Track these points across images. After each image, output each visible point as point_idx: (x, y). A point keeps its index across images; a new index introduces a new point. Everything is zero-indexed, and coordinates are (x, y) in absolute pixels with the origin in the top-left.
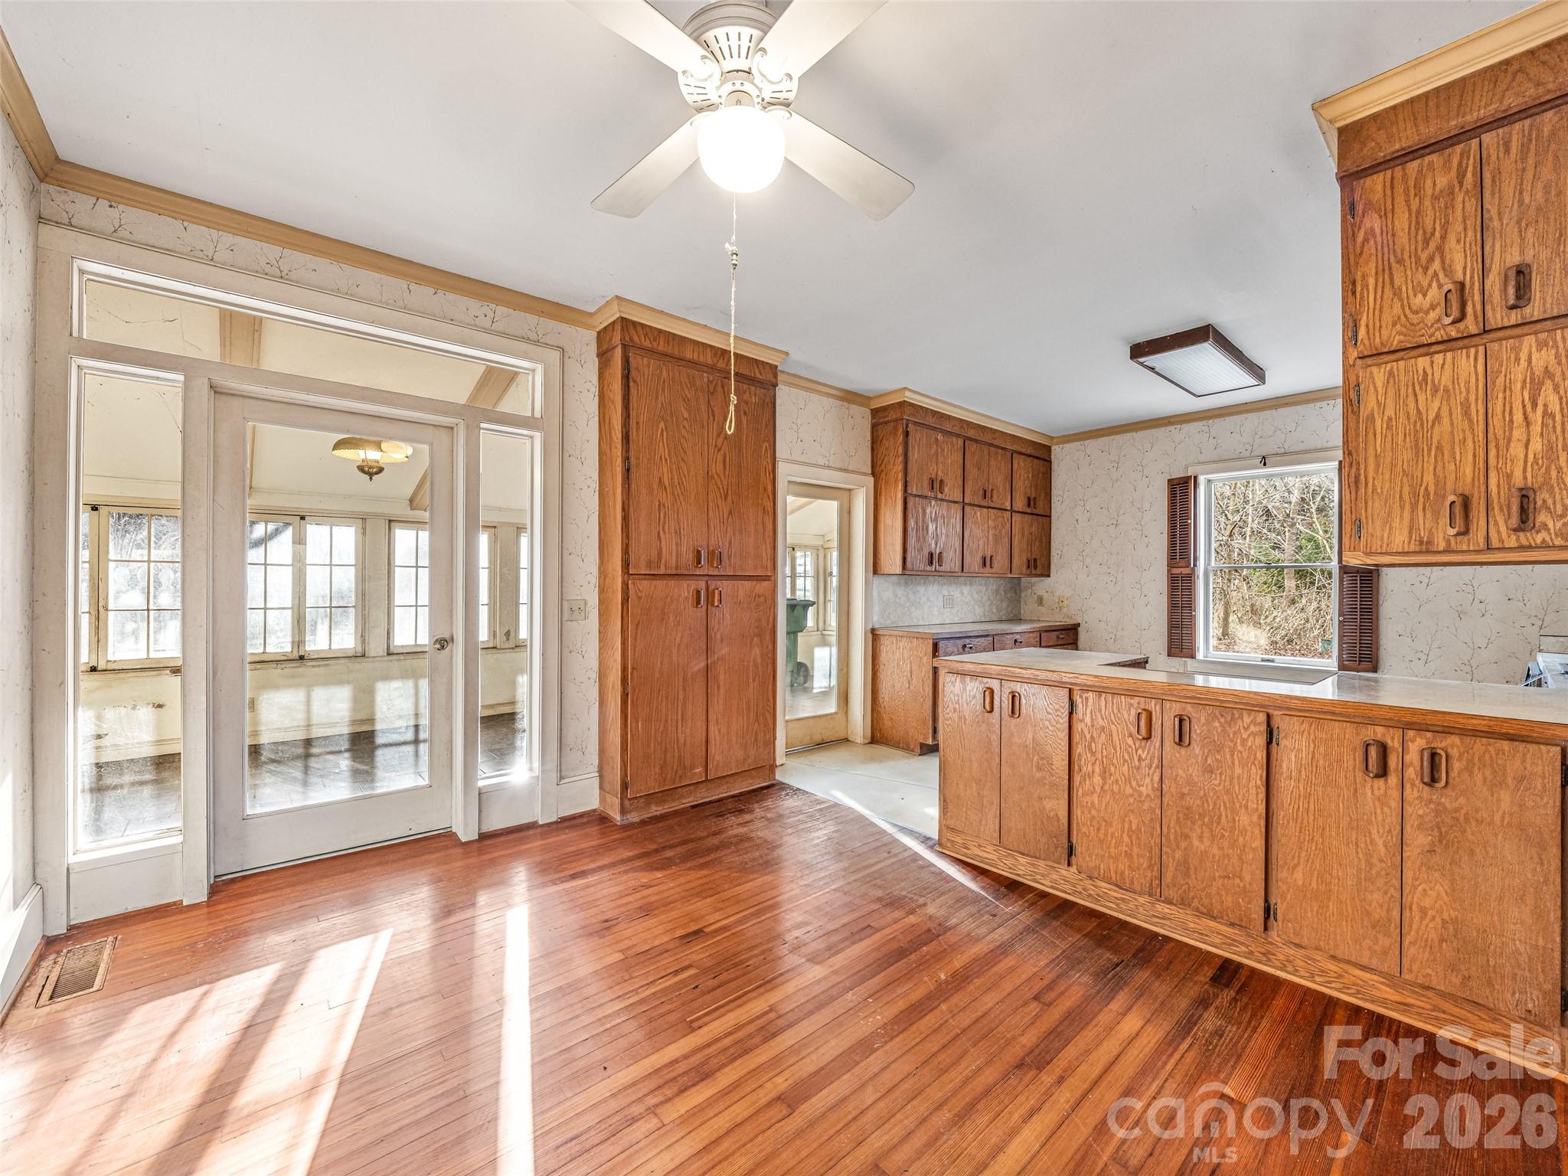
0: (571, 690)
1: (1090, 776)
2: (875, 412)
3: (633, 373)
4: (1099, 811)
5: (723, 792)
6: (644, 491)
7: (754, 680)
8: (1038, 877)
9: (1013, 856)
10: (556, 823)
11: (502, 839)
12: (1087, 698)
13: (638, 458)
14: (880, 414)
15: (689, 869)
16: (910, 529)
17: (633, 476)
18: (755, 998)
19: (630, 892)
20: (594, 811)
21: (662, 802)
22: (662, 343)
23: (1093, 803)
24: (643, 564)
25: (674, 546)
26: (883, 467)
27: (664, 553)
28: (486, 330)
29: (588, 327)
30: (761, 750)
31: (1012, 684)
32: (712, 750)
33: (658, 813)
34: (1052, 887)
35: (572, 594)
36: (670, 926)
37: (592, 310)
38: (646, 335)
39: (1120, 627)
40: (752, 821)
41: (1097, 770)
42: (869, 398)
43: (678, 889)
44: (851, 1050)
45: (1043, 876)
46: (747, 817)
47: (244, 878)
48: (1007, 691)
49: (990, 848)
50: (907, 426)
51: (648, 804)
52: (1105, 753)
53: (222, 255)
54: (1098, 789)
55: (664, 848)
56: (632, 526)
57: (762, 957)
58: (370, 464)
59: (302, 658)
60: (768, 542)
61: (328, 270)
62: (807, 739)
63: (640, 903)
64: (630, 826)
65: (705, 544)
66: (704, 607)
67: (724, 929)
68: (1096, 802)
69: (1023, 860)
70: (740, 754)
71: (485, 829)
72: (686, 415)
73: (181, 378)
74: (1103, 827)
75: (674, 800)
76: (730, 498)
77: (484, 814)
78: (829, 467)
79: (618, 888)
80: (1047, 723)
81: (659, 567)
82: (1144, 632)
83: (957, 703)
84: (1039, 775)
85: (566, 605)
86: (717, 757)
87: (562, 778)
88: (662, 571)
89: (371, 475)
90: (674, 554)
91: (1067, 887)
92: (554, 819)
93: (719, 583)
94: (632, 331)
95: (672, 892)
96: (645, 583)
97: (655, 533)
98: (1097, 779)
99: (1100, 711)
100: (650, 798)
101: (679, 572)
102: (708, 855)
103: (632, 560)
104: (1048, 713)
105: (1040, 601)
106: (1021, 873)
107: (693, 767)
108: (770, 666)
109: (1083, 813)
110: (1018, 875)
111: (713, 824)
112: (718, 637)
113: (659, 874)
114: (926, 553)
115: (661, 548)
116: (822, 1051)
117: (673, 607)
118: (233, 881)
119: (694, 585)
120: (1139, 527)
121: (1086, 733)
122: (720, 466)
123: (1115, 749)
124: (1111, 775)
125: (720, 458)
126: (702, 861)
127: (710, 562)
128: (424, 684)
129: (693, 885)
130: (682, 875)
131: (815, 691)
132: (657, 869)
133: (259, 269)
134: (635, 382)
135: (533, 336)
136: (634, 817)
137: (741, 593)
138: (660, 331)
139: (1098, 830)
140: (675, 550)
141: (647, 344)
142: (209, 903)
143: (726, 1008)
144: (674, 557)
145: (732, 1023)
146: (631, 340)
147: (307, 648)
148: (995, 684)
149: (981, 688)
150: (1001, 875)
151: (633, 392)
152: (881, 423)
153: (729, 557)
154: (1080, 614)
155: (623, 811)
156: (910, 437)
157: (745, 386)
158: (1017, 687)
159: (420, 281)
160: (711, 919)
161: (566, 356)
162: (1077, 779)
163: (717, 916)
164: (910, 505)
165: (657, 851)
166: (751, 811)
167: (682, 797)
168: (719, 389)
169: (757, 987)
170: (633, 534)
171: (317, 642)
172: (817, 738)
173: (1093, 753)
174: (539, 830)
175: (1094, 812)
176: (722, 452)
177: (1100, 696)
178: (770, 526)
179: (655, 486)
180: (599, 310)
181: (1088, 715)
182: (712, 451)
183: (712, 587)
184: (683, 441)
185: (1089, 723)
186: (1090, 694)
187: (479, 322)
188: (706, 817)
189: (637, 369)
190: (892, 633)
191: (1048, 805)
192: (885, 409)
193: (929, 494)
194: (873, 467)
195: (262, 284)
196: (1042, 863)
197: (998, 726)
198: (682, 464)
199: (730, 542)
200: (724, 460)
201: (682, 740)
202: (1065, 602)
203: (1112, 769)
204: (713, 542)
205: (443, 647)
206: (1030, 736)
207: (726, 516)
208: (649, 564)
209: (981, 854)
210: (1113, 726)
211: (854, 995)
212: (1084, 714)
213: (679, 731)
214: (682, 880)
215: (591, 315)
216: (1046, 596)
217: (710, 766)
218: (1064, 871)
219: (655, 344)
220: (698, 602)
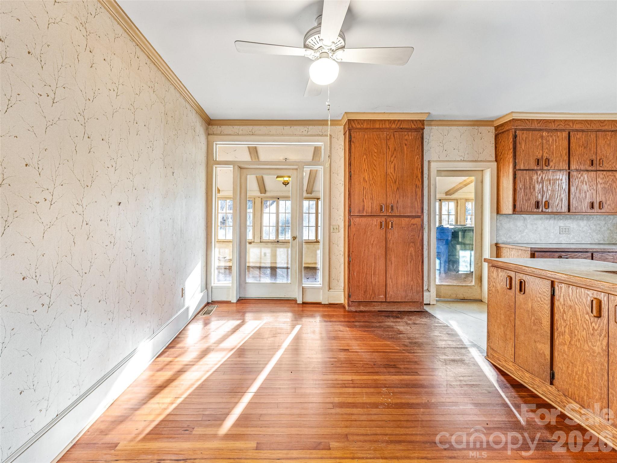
0: (333, 258)
1: (563, 334)
2: (497, 128)
3: (353, 139)
4: (568, 356)
5: (395, 308)
6: (357, 184)
7: (411, 262)
8: (535, 386)
9: (522, 371)
10: (328, 304)
11: (310, 305)
12: (561, 287)
13: (354, 171)
14: (500, 128)
15: (359, 330)
16: (518, 189)
17: (352, 178)
18: (349, 375)
19: (334, 331)
20: (342, 304)
21: (366, 306)
22: (365, 125)
23: (564, 350)
24: (357, 210)
25: (370, 204)
26: (502, 156)
27: (365, 207)
28: (305, 136)
29: (340, 125)
30: (415, 294)
31: (521, 275)
32: (388, 289)
33: (363, 310)
34: (542, 394)
35: (333, 223)
36: (339, 345)
37: (340, 119)
38: (358, 123)
40: (400, 322)
41: (567, 331)
42: (493, 121)
43: (351, 335)
44: (370, 404)
45: (538, 386)
46: (398, 320)
47: (245, 299)
48: (518, 279)
49: (511, 364)
50: (515, 132)
51: (359, 305)
52: (571, 322)
53: (241, 132)
54: (568, 343)
55: (356, 322)
56: (352, 197)
57: (362, 365)
58: (285, 182)
59: (278, 242)
60: (418, 200)
61: (264, 129)
62: (454, 296)
63: (335, 335)
64: (351, 312)
65: (385, 203)
66: (384, 229)
67: (356, 352)
68: (566, 350)
69: (527, 375)
70: (403, 294)
71: (304, 301)
72: (376, 151)
73: (232, 166)
74: (570, 366)
75: (371, 306)
76: (397, 183)
77: (304, 296)
78: (464, 161)
79: (331, 329)
80: (539, 299)
81: (363, 212)
83: (495, 282)
84: (534, 328)
85: (331, 227)
86: (391, 293)
87: (330, 289)
88: (365, 214)
89: (286, 185)
90: (370, 207)
91: (551, 397)
92: (327, 303)
93: (392, 219)
94: (352, 123)
95: (348, 335)
96: (358, 219)
97: (361, 200)
98: (567, 336)
99: (569, 296)
100: (360, 303)
101: (372, 215)
102: (371, 328)
103: (352, 210)
104: (540, 293)
106: (526, 381)
107: (379, 295)
108: (420, 257)
109: (558, 355)
110: (525, 382)
111: (381, 319)
112: (392, 242)
113: (348, 329)
114: (533, 202)
115: (364, 205)
116: (358, 399)
117: (369, 228)
118: (243, 299)
119: (379, 220)
121: (561, 307)
122: (392, 170)
123: (578, 320)
124: (575, 335)
125: (392, 166)
126: (367, 329)
127: (387, 210)
128: (290, 250)
129: (357, 336)
130: (355, 332)
131: (460, 272)
132: (348, 327)
133: (248, 134)
134: (353, 142)
135: (321, 134)
136: (353, 309)
137: (403, 223)
138: (364, 120)
139: (568, 367)
140: (370, 206)
141: (359, 126)
142: (236, 303)
143: (337, 374)
144: (370, 208)
145: (336, 378)
146: (352, 127)
147: (280, 239)
148: (512, 274)
149: (506, 276)
150: (515, 380)
151: (353, 146)
152: (500, 133)
153: (397, 208)
155: (349, 306)
156: (518, 138)
157: (406, 133)
158: (524, 277)
159: (286, 125)
160: (354, 348)
161: (332, 137)
162: (556, 334)
163: (357, 348)
164: (518, 176)
165: (353, 322)
166: (402, 318)
167: (374, 306)
168: (392, 137)
169: (352, 373)
170: (352, 201)
171: (281, 238)
172: (461, 296)
173: (565, 321)
174: (322, 305)
175: (565, 356)
176: (394, 163)
177: (569, 287)
178: (419, 193)
179: (362, 181)
180: (342, 118)
181: (562, 298)
182: (388, 163)
183: (388, 221)
184: (374, 161)
185: (562, 303)
186: (563, 285)
187: (303, 134)
188: (381, 316)
189: (354, 137)
190: (506, 246)
191: (539, 346)
192: (502, 125)
193: (536, 168)
194: (496, 157)
195: (248, 138)
196: (537, 379)
197: (514, 297)
198: (374, 171)
199: (398, 201)
200: (395, 166)
201: (374, 283)
203: (576, 332)
204: (389, 201)
205: (294, 240)
206: (530, 305)
207: (395, 190)
208: (359, 211)
209: (506, 365)
210: (576, 306)
211: (386, 389)
212: (560, 297)
213: (373, 279)
214: (355, 333)
215: (341, 120)
217: (387, 296)
218: (550, 387)
219: (362, 126)
220: (381, 227)
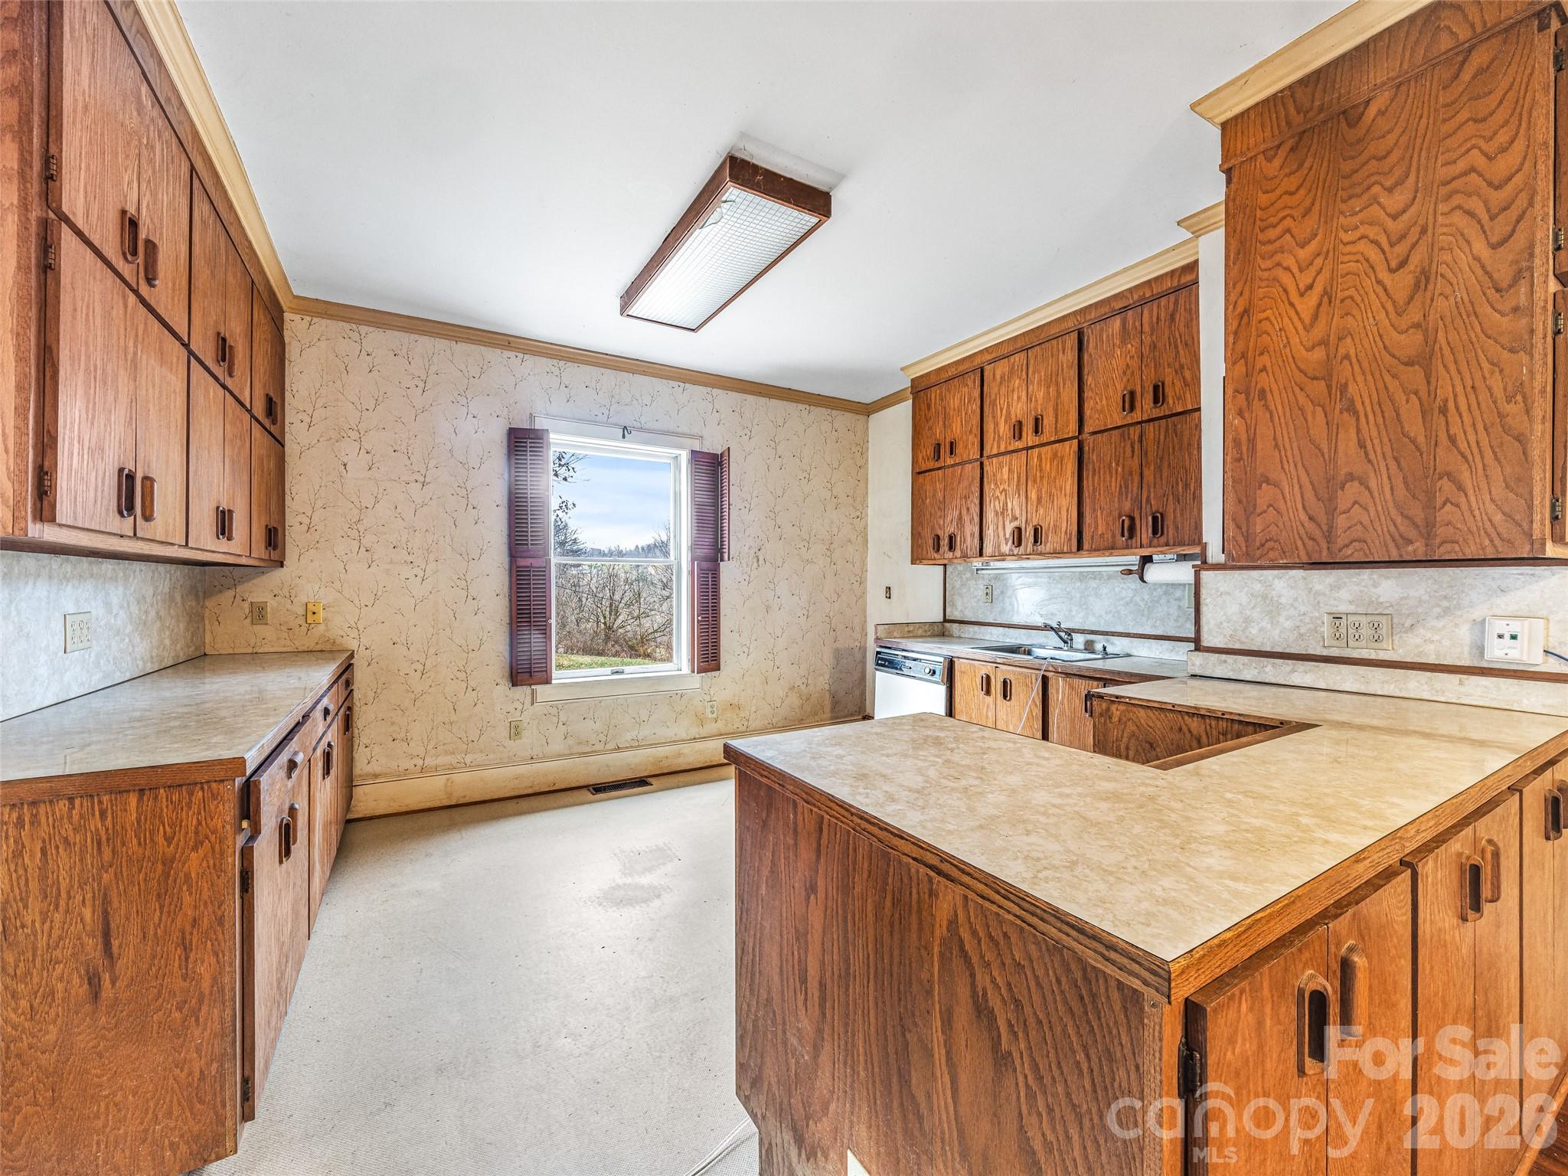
39: (432, 650)
82: (471, 655)
105: (258, 614)
120: (463, 492)
154: (354, 634)
202: (321, 614)
216: (272, 603)
